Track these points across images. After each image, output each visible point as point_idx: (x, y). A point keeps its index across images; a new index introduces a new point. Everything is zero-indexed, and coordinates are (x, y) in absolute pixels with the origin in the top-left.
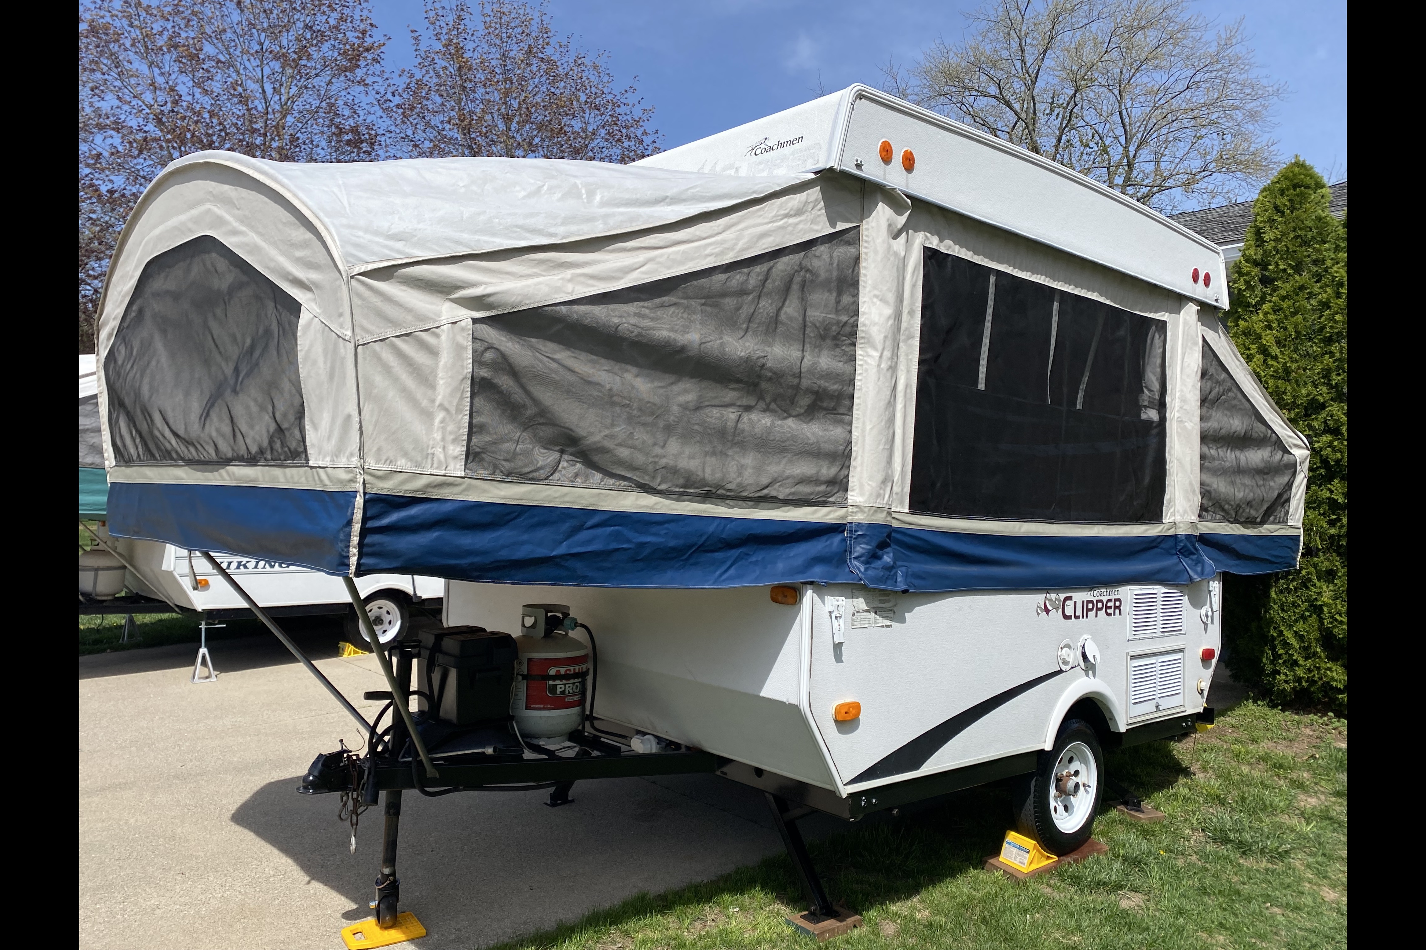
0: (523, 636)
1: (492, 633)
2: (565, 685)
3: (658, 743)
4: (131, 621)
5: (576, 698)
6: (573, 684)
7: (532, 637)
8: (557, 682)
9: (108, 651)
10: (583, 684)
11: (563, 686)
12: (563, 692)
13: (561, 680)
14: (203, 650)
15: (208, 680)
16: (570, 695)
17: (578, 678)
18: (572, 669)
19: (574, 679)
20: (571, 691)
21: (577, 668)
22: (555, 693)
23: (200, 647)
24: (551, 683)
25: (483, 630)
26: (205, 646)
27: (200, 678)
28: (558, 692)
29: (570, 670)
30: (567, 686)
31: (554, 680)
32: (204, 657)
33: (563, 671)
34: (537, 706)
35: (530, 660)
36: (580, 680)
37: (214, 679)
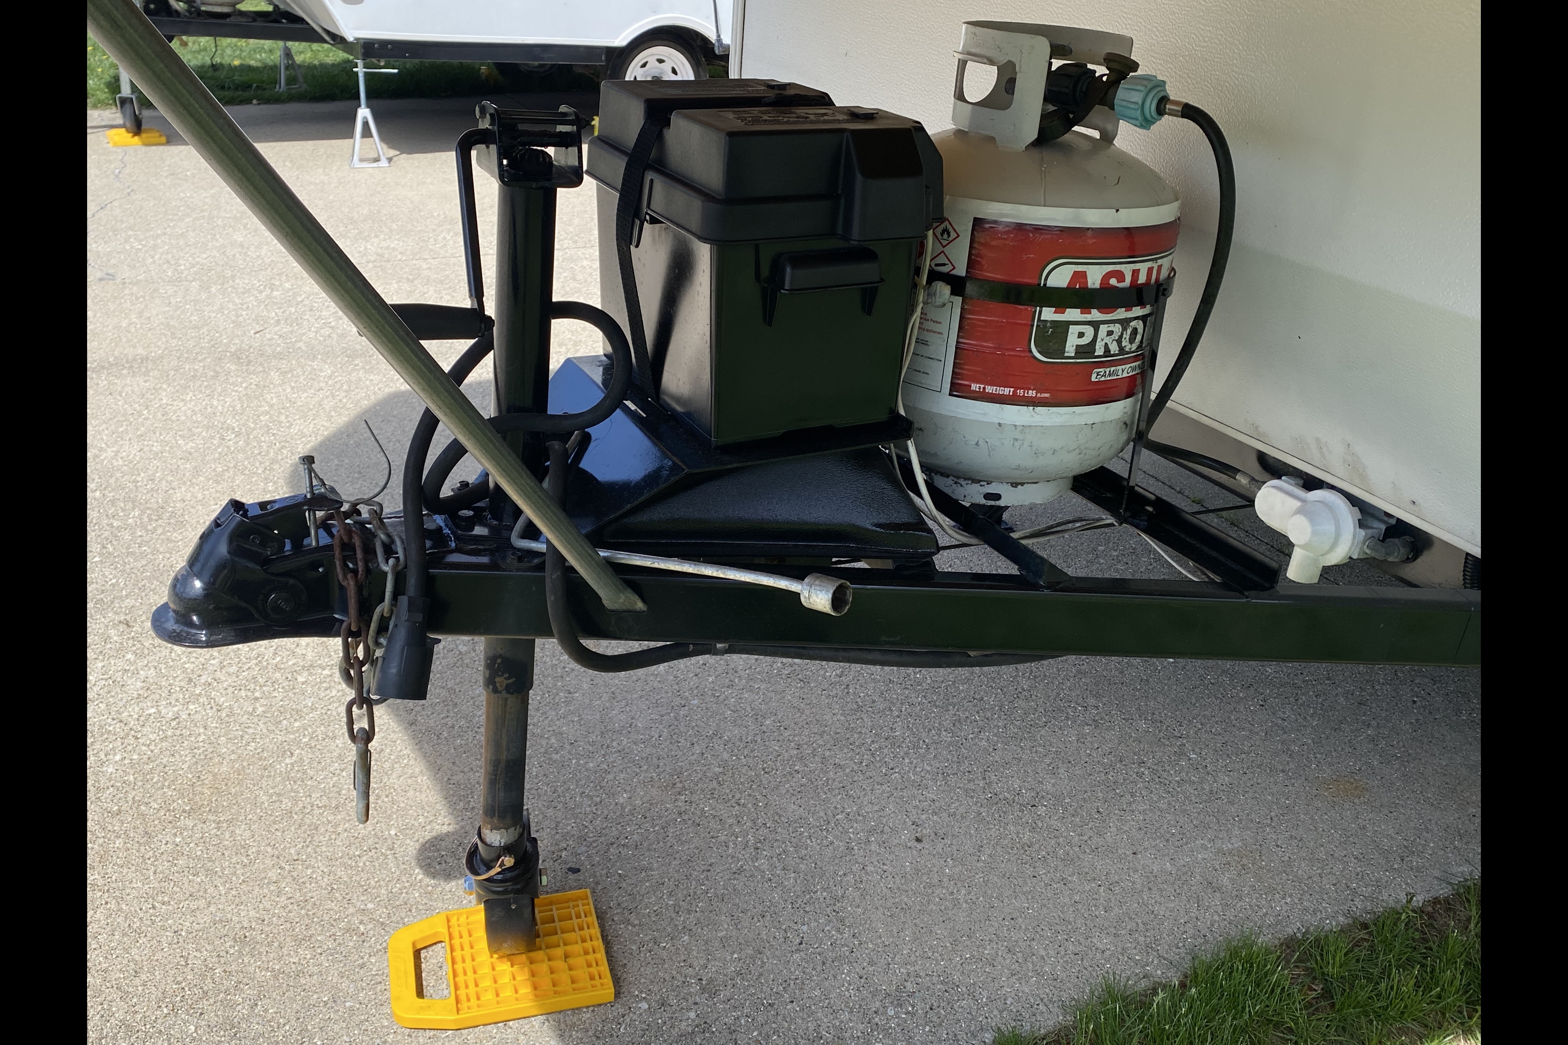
0: (959, 133)
1: (855, 114)
2: (1096, 325)
3: (1361, 524)
4: (288, 54)
5: (1125, 371)
6: (1125, 323)
7: (992, 139)
8: (1073, 314)
9: (255, 102)
10: (1153, 322)
11: (1089, 331)
12: (1085, 351)
13: (1086, 307)
14: (364, 113)
15: (375, 165)
16: (1109, 360)
17: (1141, 303)
18: (1127, 270)
19: (1129, 307)
20: (1114, 348)
21: (1143, 268)
22: (1061, 353)
23: (360, 106)
24: (1048, 314)
25: (823, 100)
26: (368, 106)
27: (362, 160)
28: (1070, 349)
29: (1120, 276)
30: (1103, 329)
31: (1061, 307)
32: (366, 124)
33: (1095, 276)
34: (989, 389)
35: (978, 222)
36: (1147, 310)
37: (384, 163)
